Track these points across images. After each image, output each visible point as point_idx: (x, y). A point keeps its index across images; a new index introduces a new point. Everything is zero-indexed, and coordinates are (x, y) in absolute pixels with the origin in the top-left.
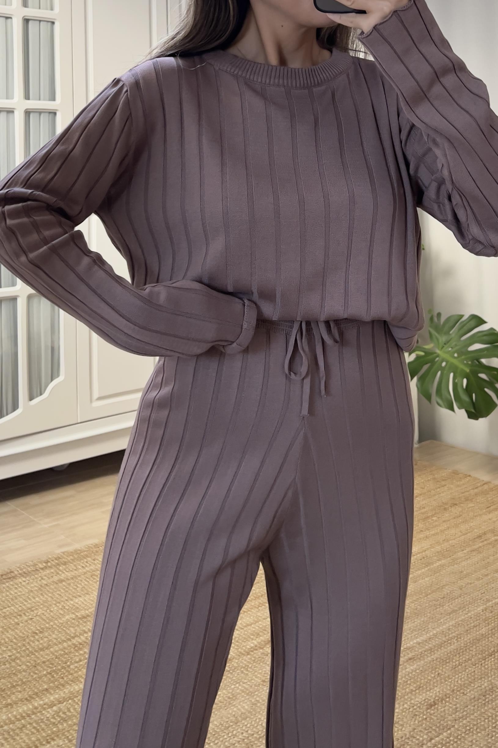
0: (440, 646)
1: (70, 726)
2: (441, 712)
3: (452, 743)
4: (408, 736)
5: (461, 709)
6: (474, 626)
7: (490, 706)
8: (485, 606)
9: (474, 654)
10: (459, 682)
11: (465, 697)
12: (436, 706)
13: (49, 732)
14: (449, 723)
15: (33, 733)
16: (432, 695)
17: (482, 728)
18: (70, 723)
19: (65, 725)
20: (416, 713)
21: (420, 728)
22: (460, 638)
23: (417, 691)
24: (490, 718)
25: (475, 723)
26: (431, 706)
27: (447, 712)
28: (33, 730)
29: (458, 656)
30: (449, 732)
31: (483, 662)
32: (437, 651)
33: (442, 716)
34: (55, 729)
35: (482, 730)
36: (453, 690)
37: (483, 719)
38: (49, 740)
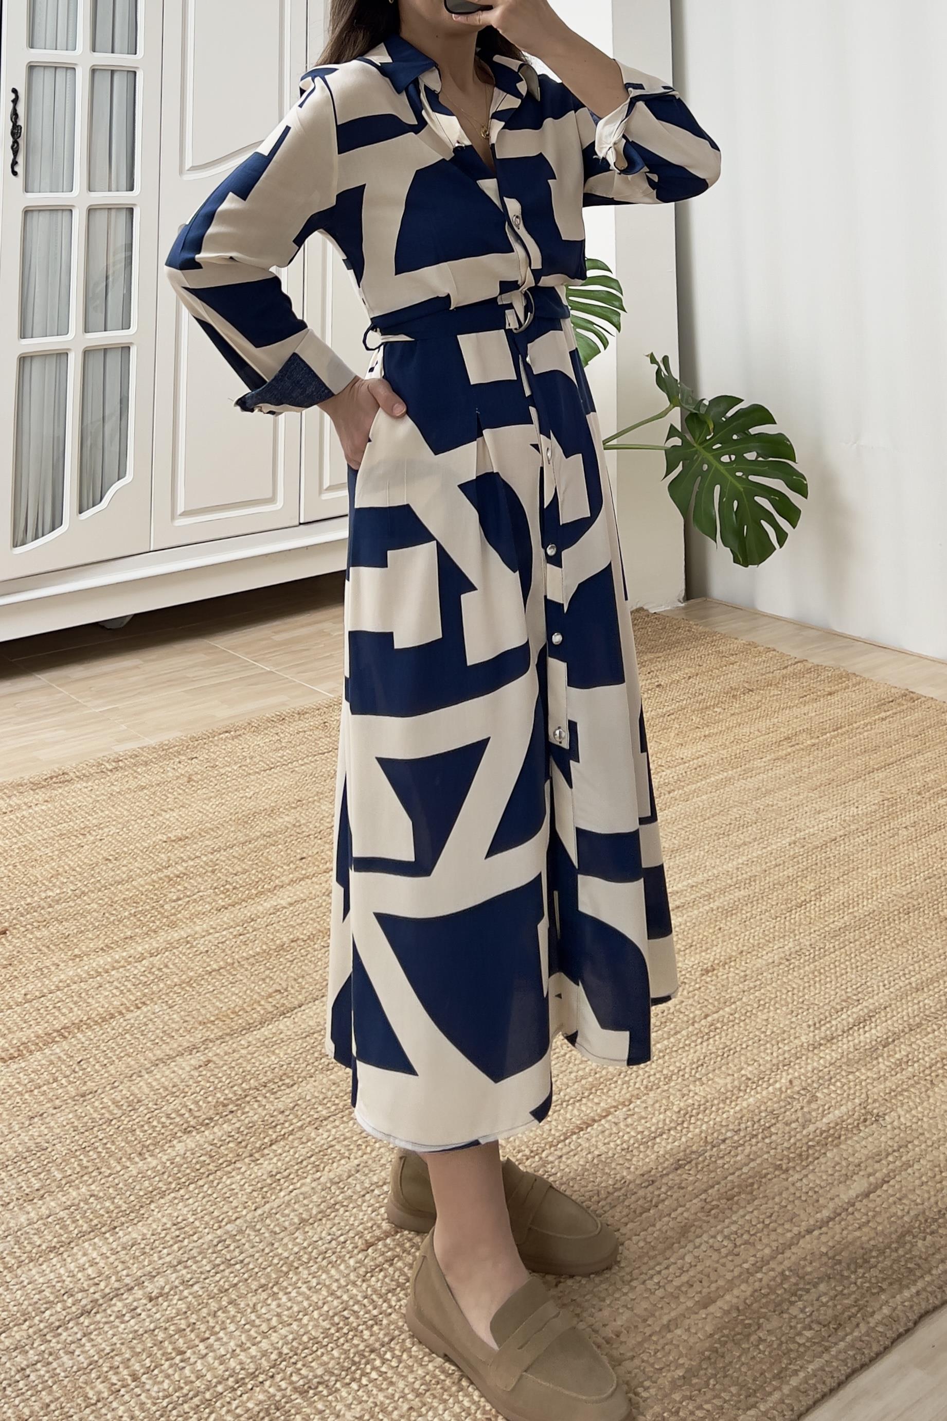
0: (723, 891)
1: (169, 987)
2: (723, 980)
3: (737, 1021)
4: (671, 1011)
5: (752, 977)
6: (776, 866)
7: (795, 974)
8: (793, 838)
9: (774, 903)
10: (751, 941)
11: (760, 960)
12: (715, 972)
13: (139, 994)
14: (734, 994)
15: (114, 996)
16: (708, 958)
17: (783, 1002)
18: (168, 982)
19: (162, 985)
20: (686, 980)
21: (690, 1001)
22: (755, 881)
23: (687, 951)
24: (795, 991)
25: (773, 996)
26: (707, 971)
27: (731, 980)
28: (114, 991)
29: (749, 905)
30: (733, 1006)
31: (788, 914)
32: (719, 897)
33: (723, 986)
34: (146, 991)
35: (782, 1006)
36: (742, 952)
37: (785, 991)
38: (140, 1005)
